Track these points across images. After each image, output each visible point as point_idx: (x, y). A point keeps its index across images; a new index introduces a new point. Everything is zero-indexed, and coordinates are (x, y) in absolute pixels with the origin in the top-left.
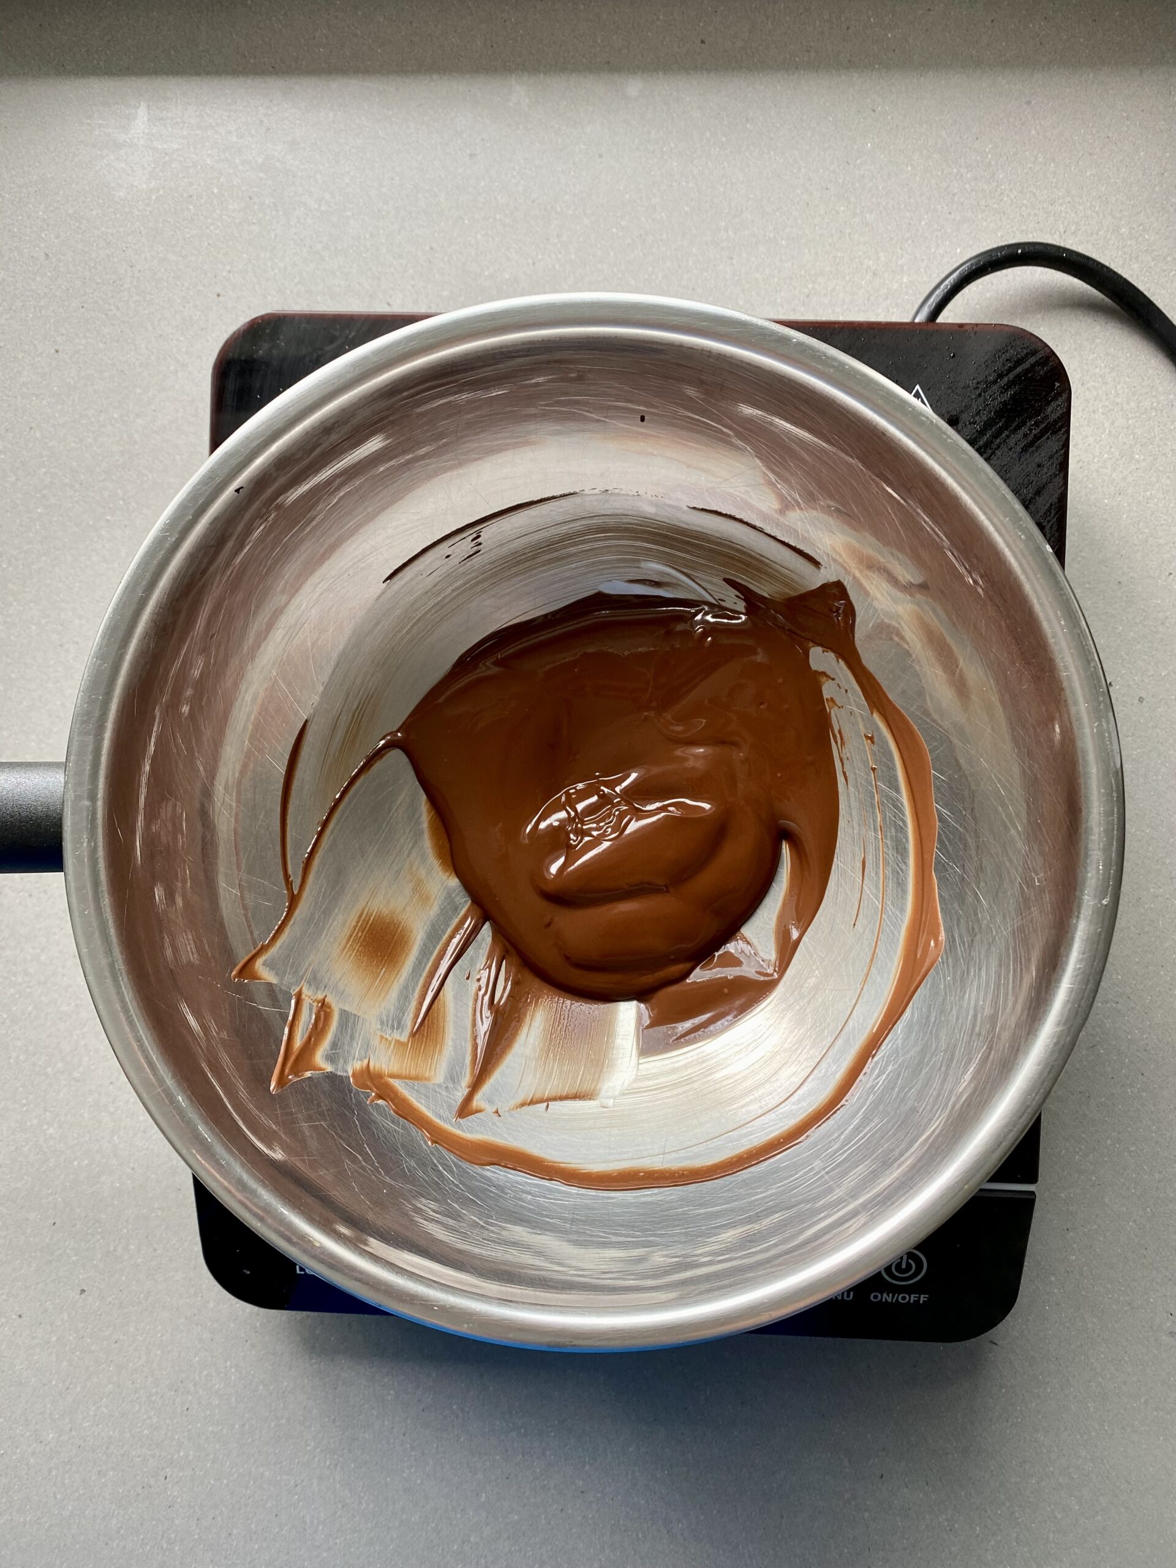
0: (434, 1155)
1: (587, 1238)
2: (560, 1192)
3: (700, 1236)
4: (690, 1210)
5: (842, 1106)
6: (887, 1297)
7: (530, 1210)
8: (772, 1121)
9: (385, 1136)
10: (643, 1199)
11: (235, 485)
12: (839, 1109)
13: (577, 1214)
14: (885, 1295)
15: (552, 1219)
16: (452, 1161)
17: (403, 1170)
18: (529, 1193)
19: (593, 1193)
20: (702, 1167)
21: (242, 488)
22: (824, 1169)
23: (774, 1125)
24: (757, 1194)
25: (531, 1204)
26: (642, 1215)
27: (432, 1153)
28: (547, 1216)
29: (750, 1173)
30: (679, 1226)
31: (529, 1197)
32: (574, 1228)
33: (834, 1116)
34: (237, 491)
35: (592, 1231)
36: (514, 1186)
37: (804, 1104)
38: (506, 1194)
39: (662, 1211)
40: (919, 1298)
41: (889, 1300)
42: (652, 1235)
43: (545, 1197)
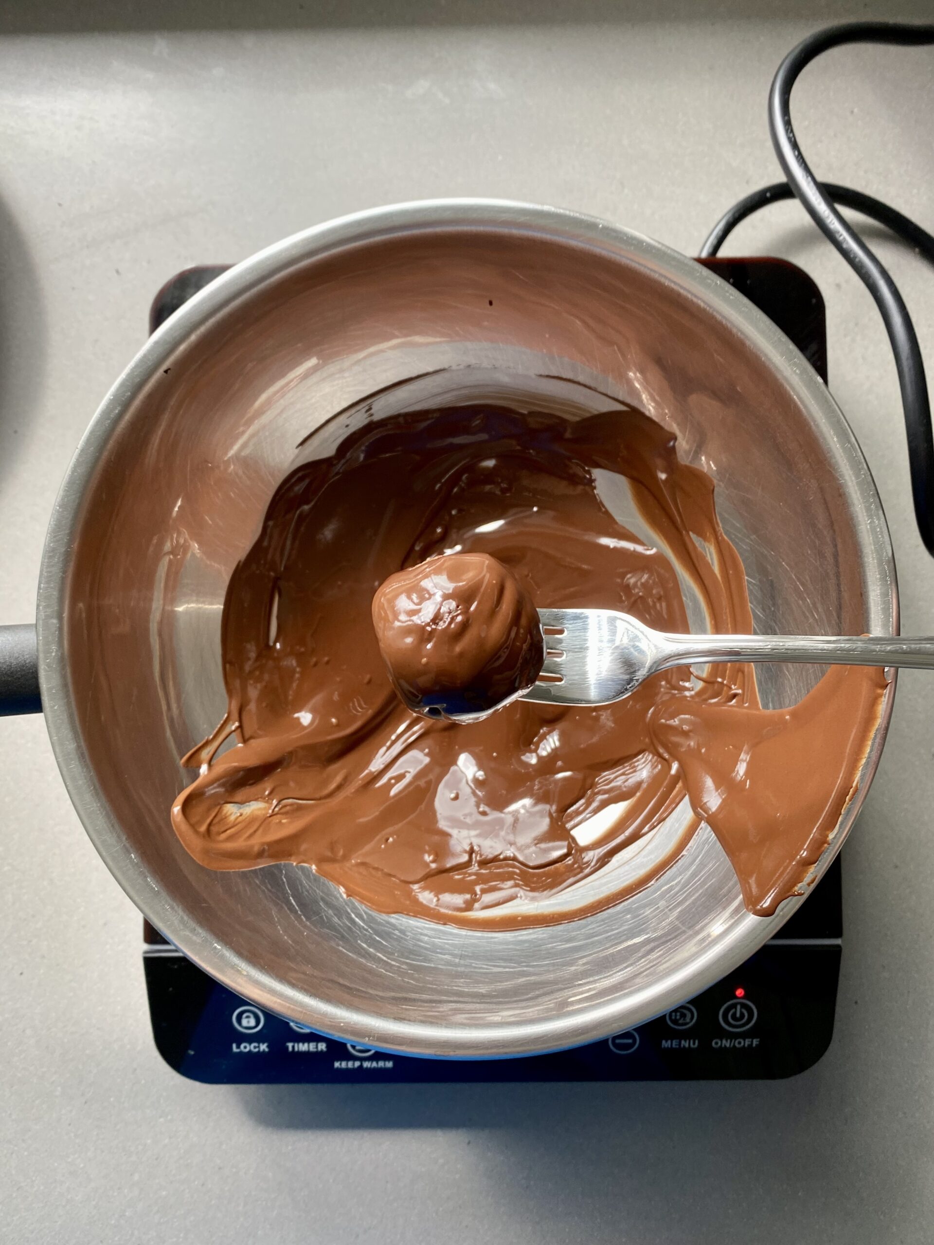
0: (348, 905)
1: (472, 970)
2: (451, 934)
3: (564, 966)
4: (558, 945)
5: (682, 856)
6: (726, 1043)
7: (426, 949)
8: (627, 871)
9: (308, 891)
10: (521, 938)
11: (165, 367)
12: (680, 859)
13: (465, 951)
14: (724, 1041)
15: (444, 955)
16: (363, 911)
17: (321, 917)
18: (426, 935)
19: (479, 934)
20: (569, 911)
21: (169, 369)
22: (668, 907)
23: (628, 875)
24: (613, 930)
25: (428, 944)
26: (518, 950)
27: (346, 904)
28: (441, 953)
29: (608, 913)
30: (548, 958)
31: (426, 938)
32: (462, 962)
33: (677, 864)
34: (166, 372)
35: (476, 964)
36: (414, 930)
37: (652, 857)
38: (407, 937)
39: (535, 947)
40: (752, 1042)
41: (728, 1045)
42: (526, 966)
43: (439, 938)
